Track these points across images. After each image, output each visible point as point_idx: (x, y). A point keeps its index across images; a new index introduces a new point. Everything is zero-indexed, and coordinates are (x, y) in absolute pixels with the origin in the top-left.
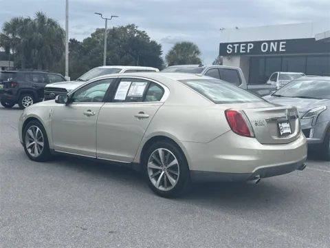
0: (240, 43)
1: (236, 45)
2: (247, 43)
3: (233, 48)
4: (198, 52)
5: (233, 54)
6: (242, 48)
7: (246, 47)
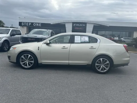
0: (26, 23)
1: (25, 23)
2: (29, 23)
3: (24, 24)
4: (4, 24)
5: (24, 26)
6: (27, 24)
7: (29, 24)
